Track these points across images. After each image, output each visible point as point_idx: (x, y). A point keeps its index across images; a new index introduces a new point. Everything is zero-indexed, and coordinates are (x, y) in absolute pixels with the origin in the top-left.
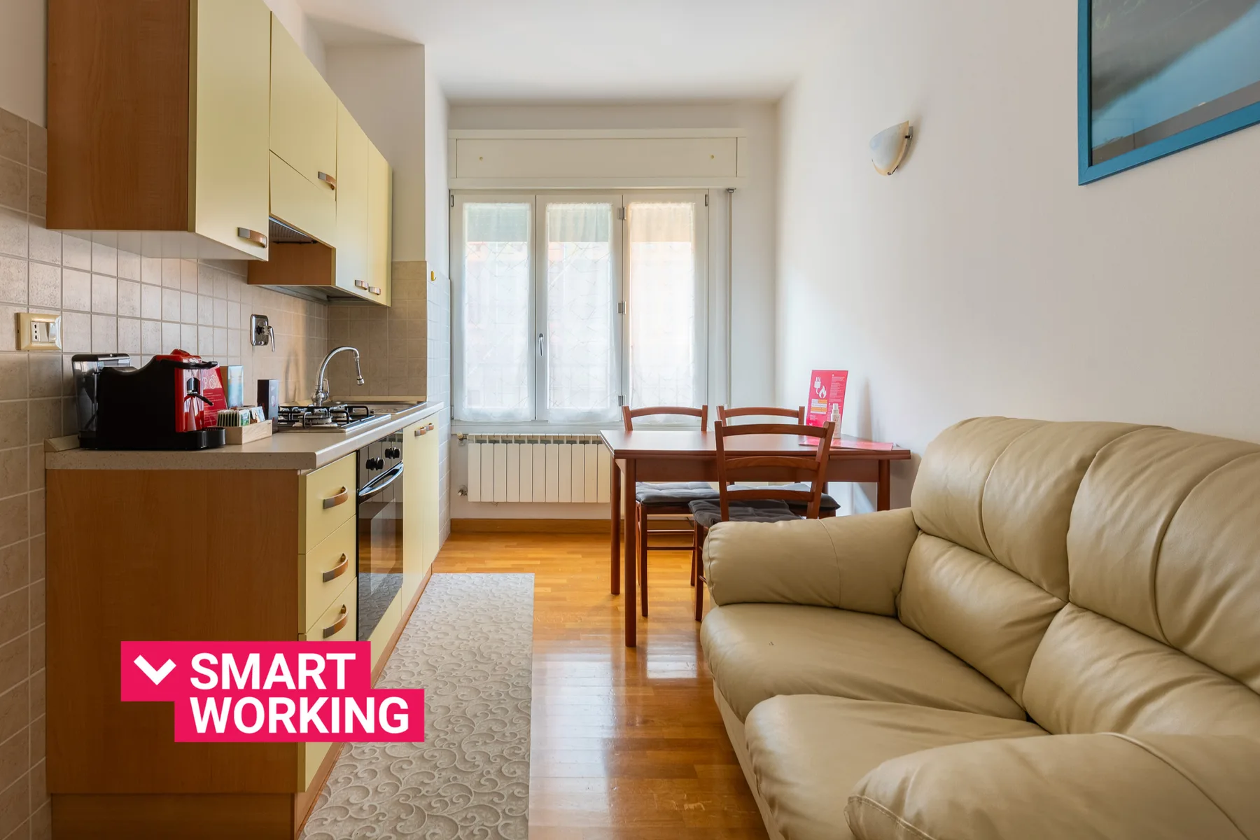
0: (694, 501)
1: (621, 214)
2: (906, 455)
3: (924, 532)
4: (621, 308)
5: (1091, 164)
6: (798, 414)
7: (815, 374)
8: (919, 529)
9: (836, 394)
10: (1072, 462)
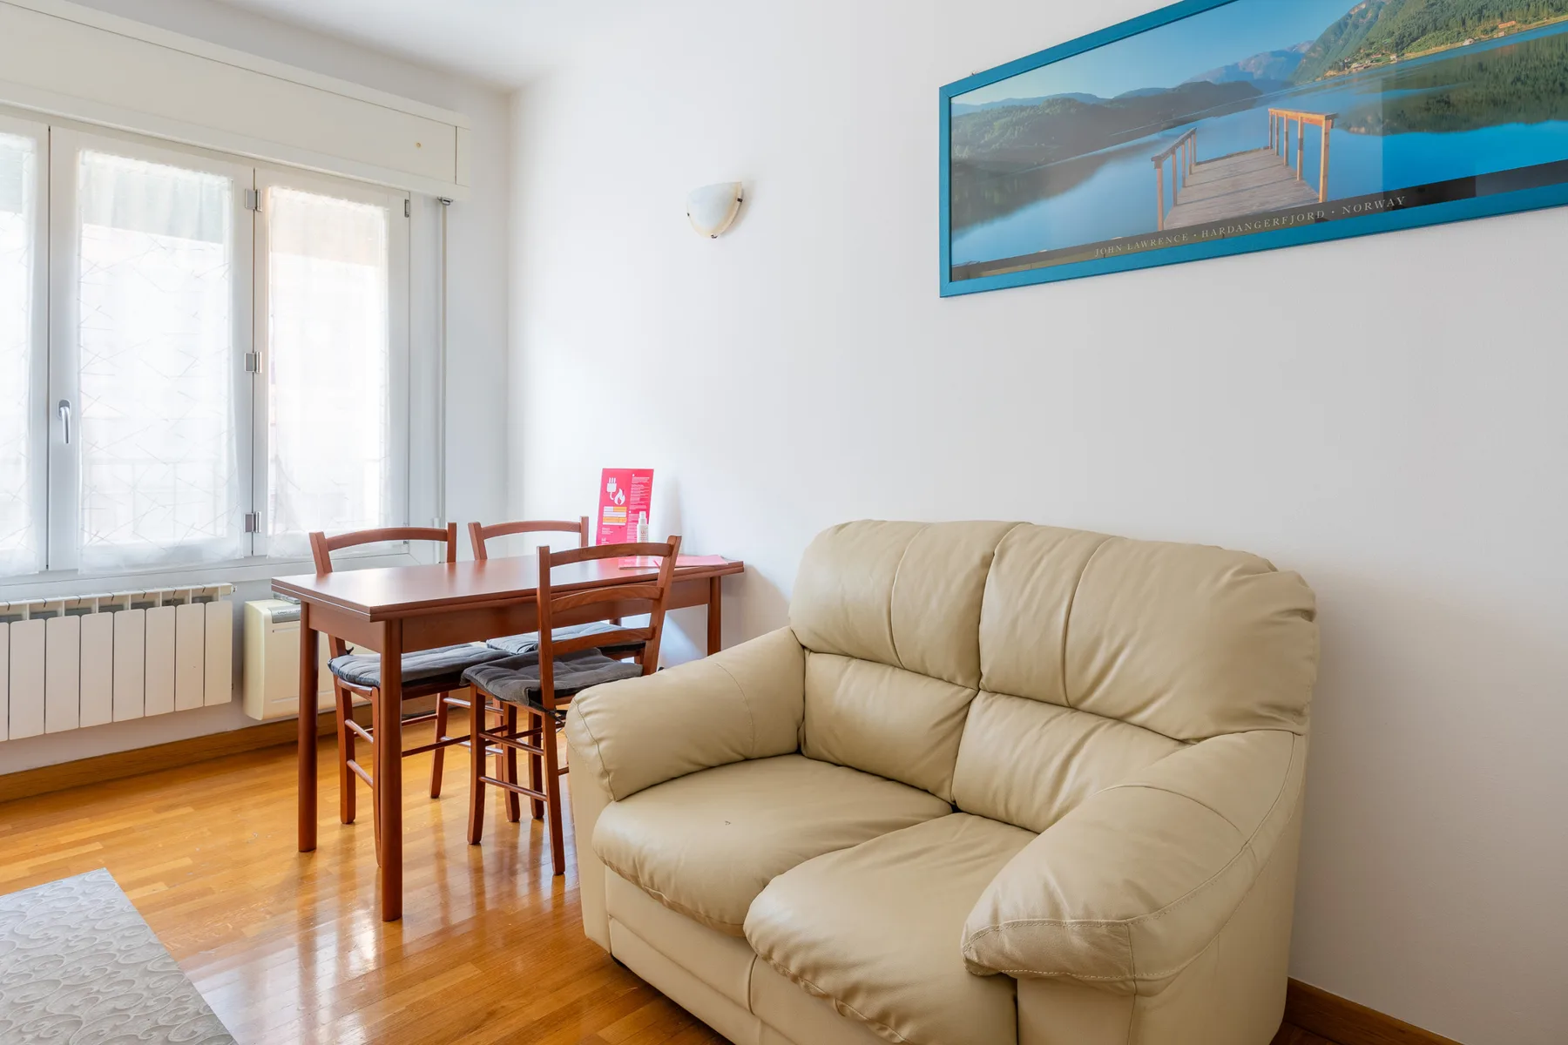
0: (473, 667)
1: (253, 201)
2: (739, 568)
3: (811, 651)
4: (251, 363)
5: (951, 281)
6: (581, 528)
7: (607, 474)
8: (804, 647)
9: (639, 499)
10: (976, 559)
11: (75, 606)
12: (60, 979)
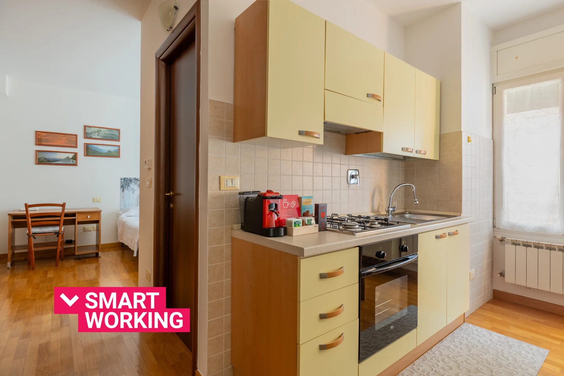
11: (550, 246)
12: (494, 372)
